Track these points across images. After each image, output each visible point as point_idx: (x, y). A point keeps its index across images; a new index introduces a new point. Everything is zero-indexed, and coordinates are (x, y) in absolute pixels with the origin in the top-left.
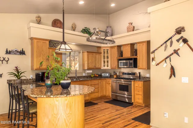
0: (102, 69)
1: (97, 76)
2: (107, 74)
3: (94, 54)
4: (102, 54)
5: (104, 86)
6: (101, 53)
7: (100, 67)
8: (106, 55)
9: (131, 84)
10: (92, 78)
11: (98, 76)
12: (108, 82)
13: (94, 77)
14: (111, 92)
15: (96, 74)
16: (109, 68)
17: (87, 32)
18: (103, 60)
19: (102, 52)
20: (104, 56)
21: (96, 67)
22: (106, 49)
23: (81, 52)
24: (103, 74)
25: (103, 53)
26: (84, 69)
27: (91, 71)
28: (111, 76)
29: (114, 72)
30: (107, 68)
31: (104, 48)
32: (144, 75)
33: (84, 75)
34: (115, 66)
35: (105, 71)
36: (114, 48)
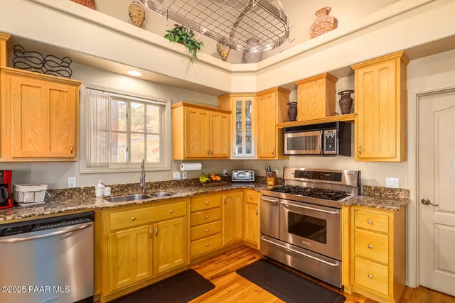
0: (231, 158)
1: (216, 181)
2: (248, 174)
3: (207, 112)
4: (234, 117)
5: (239, 212)
6: (229, 113)
7: (225, 152)
8: (244, 119)
9: (338, 217)
10: (201, 185)
11: (219, 178)
12: (250, 201)
13: (207, 182)
14: (259, 233)
15: (216, 175)
16: (253, 155)
17: (182, 39)
18: (234, 133)
19: (234, 109)
20: (239, 123)
21: (215, 153)
22: (244, 99)
23: (168, 105)
24: (235, 174)
25: (234, 111)
26: (176, 159)
27: (198, 166)
28: (258, 181)
29: (269, 169)
30: (248, 155)
31: (239, 99)
32: (372, 180)
33: (176, 176)
34: (271, 149)
35: (241, 165)
36: (269, 95)
